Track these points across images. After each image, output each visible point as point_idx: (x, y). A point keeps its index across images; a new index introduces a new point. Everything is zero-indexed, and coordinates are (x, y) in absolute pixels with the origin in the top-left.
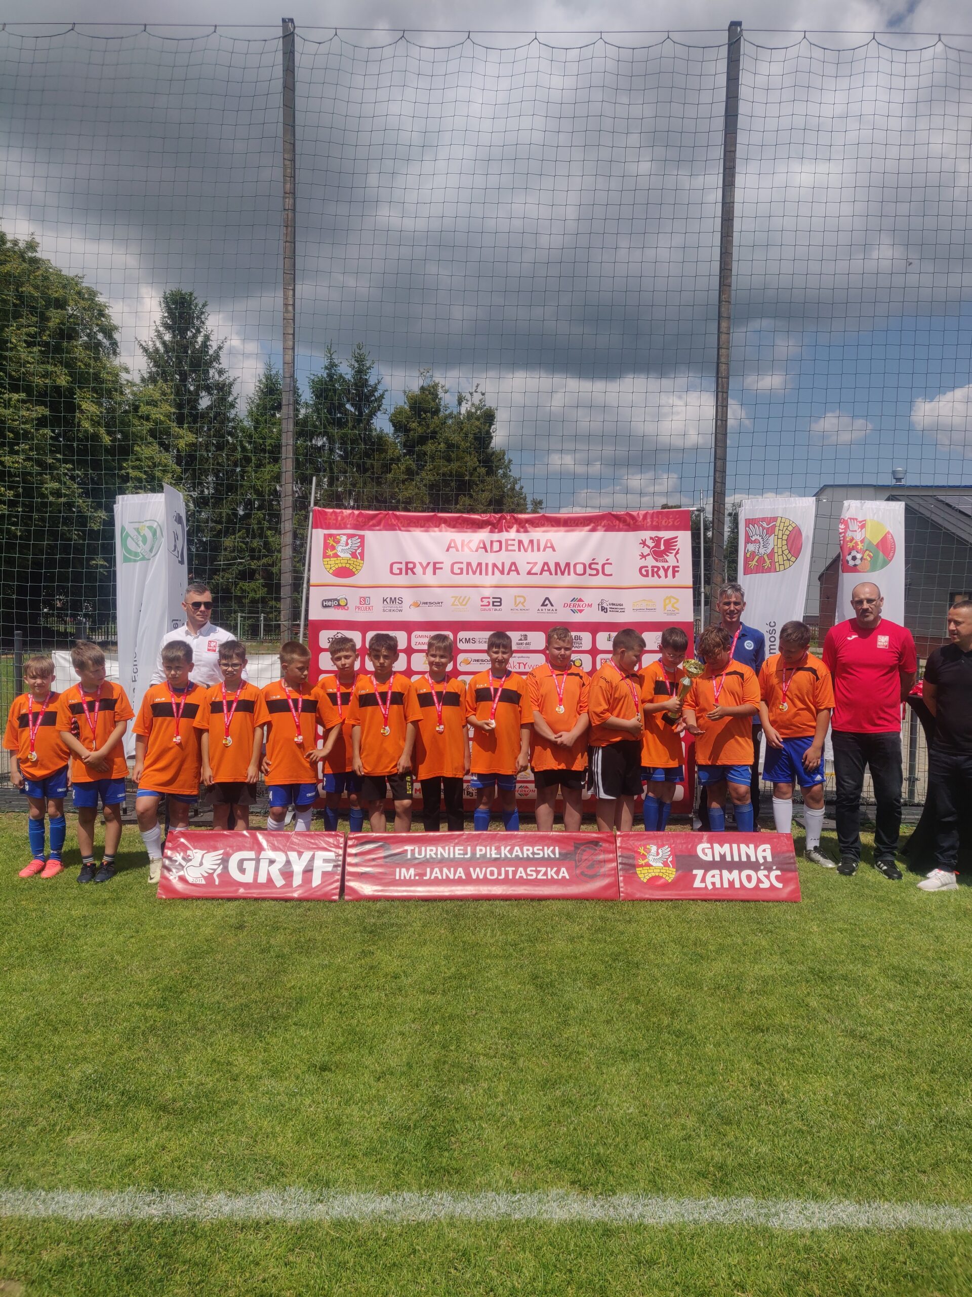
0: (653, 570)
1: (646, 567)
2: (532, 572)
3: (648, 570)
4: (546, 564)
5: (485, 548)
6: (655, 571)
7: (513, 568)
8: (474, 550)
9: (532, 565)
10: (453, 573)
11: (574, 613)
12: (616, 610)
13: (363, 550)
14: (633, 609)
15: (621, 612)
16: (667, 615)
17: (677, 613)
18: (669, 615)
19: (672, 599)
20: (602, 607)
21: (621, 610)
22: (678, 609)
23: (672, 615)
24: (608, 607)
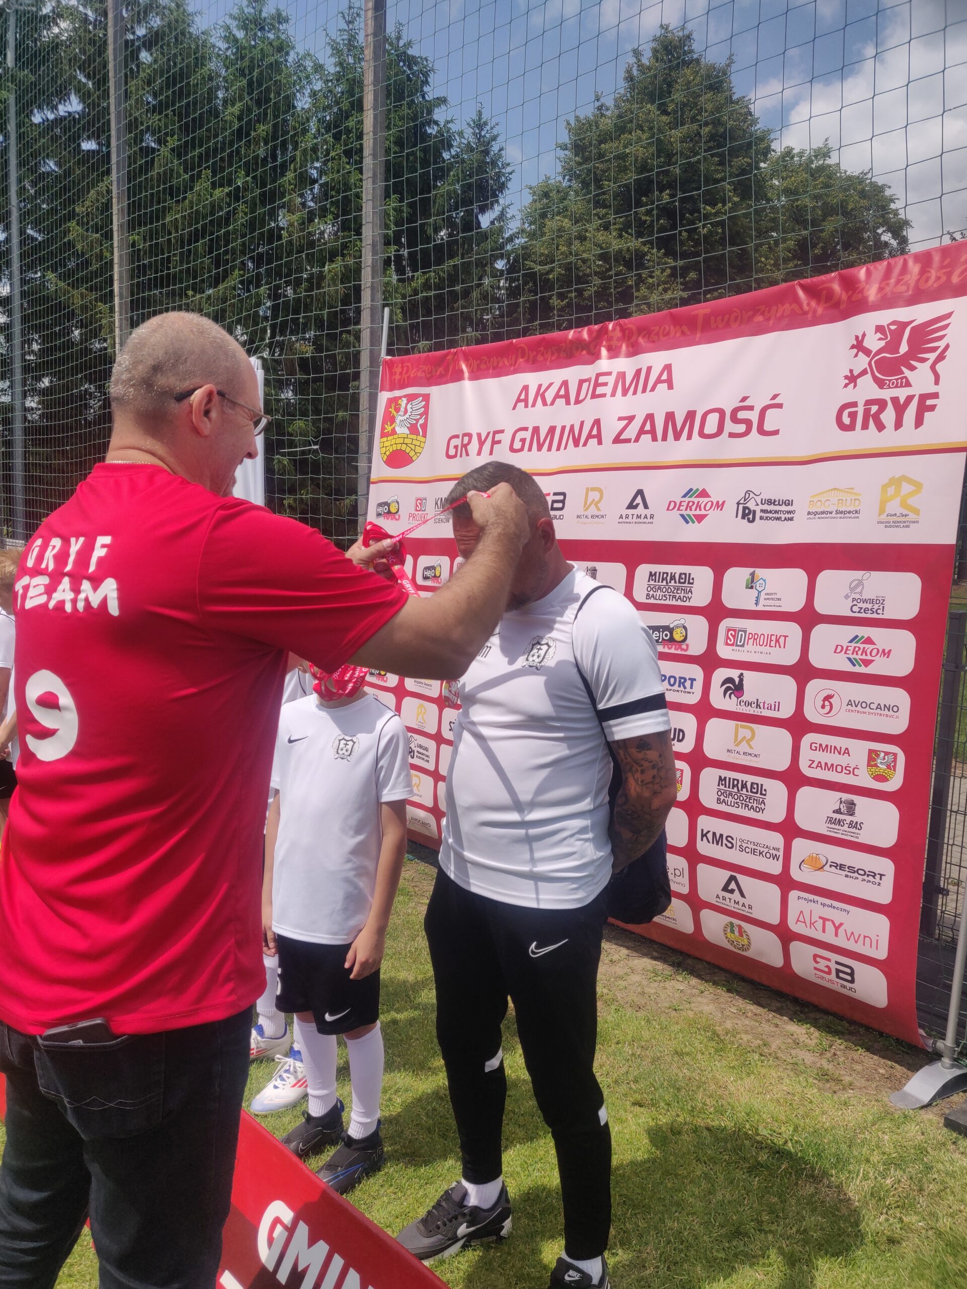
0: (867, 412)
1: (854, 404)
2: (622, 437)
3: (856, 412)
4: (650, 417)
5: (567, 397)
6: (872, 412)
7: (595, 432)
8: (549, 402)
9: (625, 422)
10: (512, 450)
11: (687, 522)
12: (776, 515)
13: (426, 420)
14: (809, 513)
15: (785, 519)
16: (886, 527)
17: (914, 522)
18: (890, 527)
19: (904, 484)
20: (745, 508)
21: (787, 516)
22: (917, 512)
23: (897, 527)
24: (758, 509)
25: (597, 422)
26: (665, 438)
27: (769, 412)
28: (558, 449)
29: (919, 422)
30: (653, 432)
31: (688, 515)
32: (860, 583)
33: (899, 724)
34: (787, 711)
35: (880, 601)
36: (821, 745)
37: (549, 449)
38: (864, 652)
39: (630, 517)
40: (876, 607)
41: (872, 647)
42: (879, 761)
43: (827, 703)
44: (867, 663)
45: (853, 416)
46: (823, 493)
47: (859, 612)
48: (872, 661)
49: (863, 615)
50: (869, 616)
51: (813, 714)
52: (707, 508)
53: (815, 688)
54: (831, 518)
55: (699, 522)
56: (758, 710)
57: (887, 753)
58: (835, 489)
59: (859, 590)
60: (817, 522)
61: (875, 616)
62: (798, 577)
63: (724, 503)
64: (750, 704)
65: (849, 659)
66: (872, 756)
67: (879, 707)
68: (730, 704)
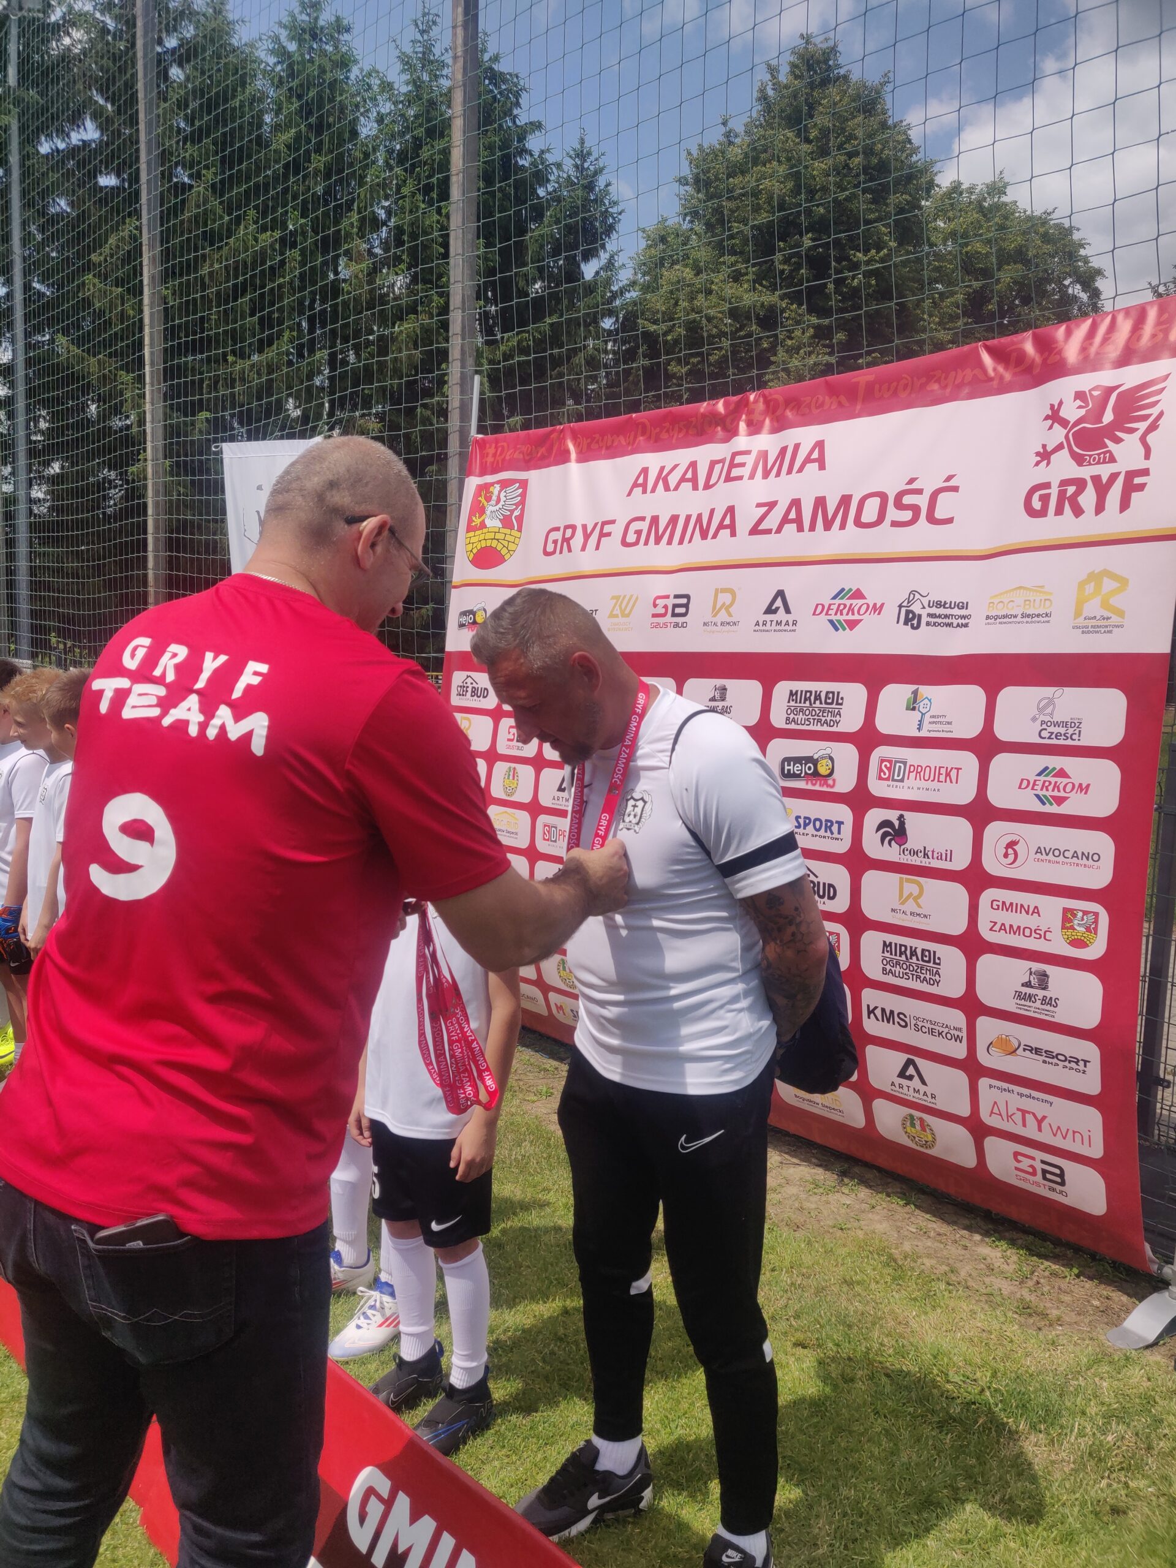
0: (1062, 494)
1: (1047, 485)
2: (760, 528)
3: (1049, 495)
4: (796, 503)
5: (694, 481)
6: (1069, 494)
7: (727, 522)
8: (672, 486)
9: (764, 509)
10: (624, 543)
11: (837, 629)
12: (946, 621)
13: (523, 510)
14: (988, 617)
15: (958, 625)
16: (1083, 632)
17: (1117, 626)
18: (1089, 632)
19: (1105, 579)
20: (908, 612)
21: (960, 621)
22: (1121, 613)
23: (1097, 632)
24: (924, 613)
25: (731, 510)
26: (812, 528)
27: (942, 497)
28: (681, 542)
29: (1125, 504)
30: (799, 521)
31: (839, 621)
32: (1051, 702)
33: (1100, 876)
34: (961, 861)
35: (1077, 724)
36: (1004, 903)
37: (670, 542)
38: (1056, 787)
39: (769, 623)
40: (1071, 731)
41: (1065, 781)
42: (1076, 922)
43: (1010, 851)
44: (1060, 801)
45: (1045, 499)
46: (1007, 592)
47: (1049, 738)
48: (1065, 799)
49: (1054, 742)
50: (1061, 742)
51: (993, 864)
52: (862, 611)
53: (996, 832)
54: (1015, 623)
55: (851, 629)
56: (926, 860)
57: (1085, 913)
58: (1020, 588)
59: (1049, 710)
60: (997, 628)
61: (1069, 742)
62: (975, 695)
63: (883, 605)
64: (916, 853)
65: (1037, 796)
66: (1068, 915)
67: (1075, 855)
68: (891, 853)
